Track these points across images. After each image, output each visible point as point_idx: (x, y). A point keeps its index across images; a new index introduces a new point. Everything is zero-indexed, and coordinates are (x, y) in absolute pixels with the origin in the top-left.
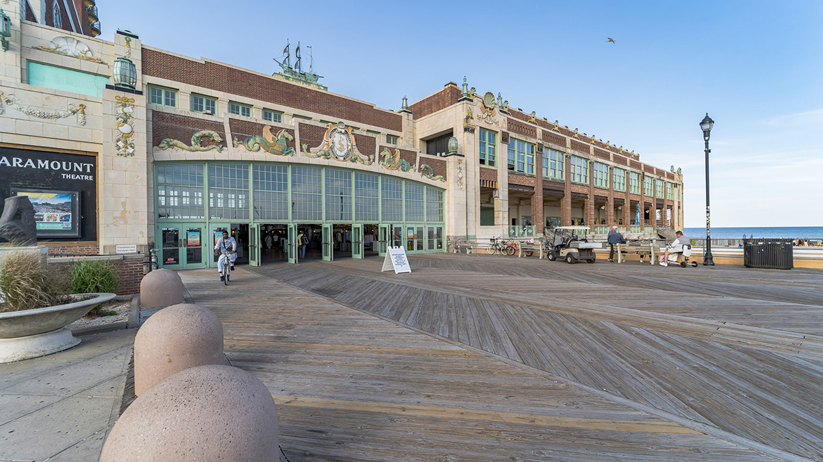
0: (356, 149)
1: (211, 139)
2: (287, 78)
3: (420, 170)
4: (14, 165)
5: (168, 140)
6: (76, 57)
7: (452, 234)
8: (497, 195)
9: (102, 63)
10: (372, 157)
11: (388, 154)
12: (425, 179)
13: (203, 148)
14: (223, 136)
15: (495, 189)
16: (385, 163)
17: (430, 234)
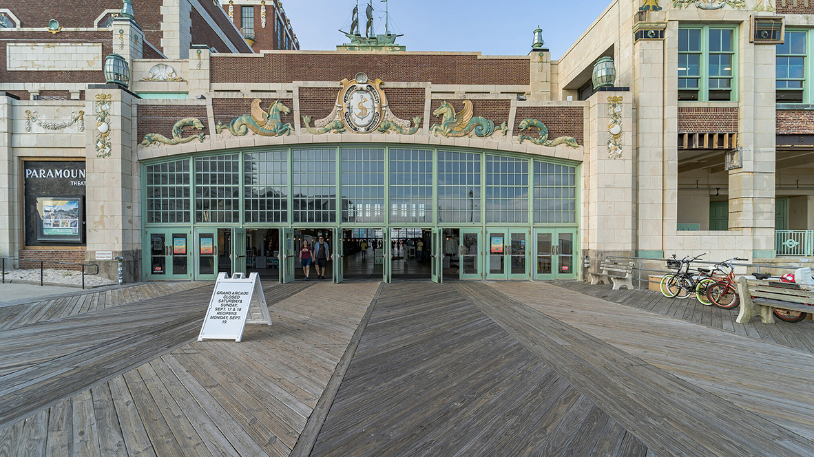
0: (389, 112)
1: (193, 127)
2: (352, 47)
3: (517, 131)
4: (41, 176)
5: (150, 135)
6: (165, 81)
7: (593, 247)
8: (736, 163)
9: (182, 81)
10: (416, 120)
11: (447, 112)
12: (529, 146)
13: (184, 139)
14: (205, 123)
15: (731, 150)
16: (442, 126)
17: (544, 245)
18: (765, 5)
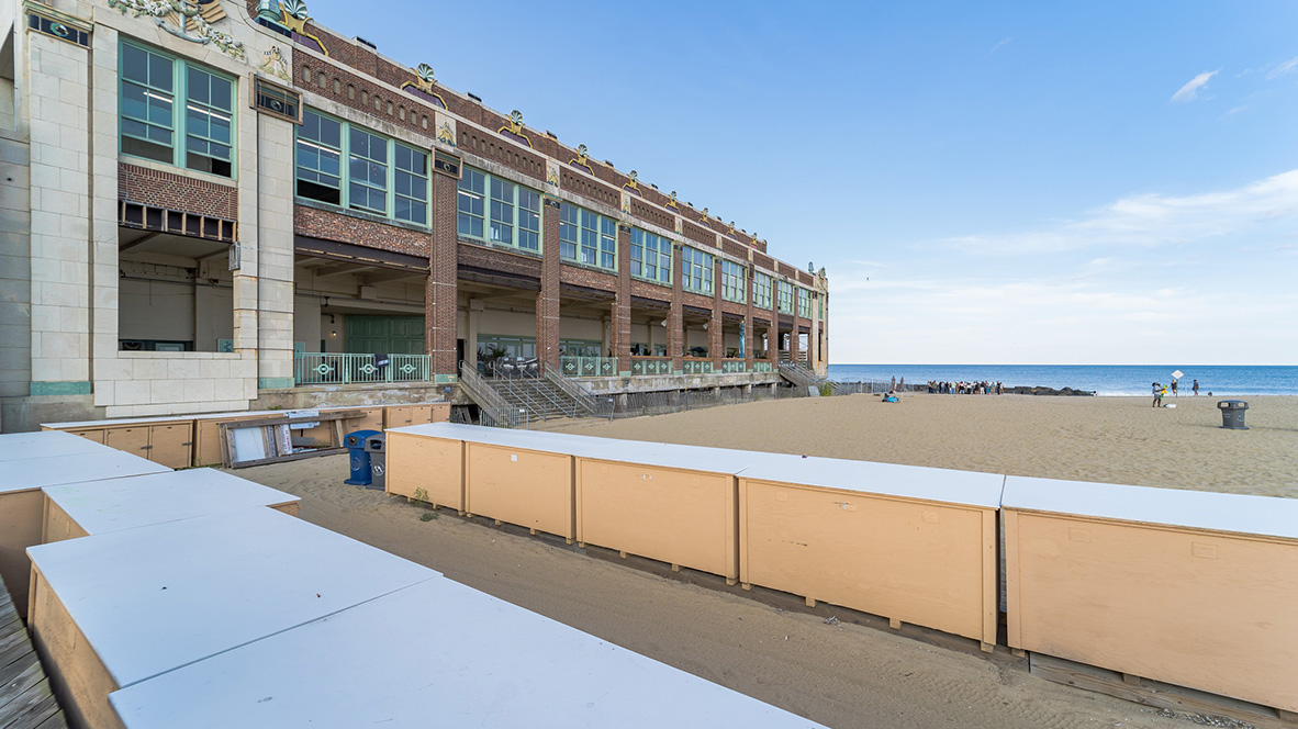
18: (275, 67)
